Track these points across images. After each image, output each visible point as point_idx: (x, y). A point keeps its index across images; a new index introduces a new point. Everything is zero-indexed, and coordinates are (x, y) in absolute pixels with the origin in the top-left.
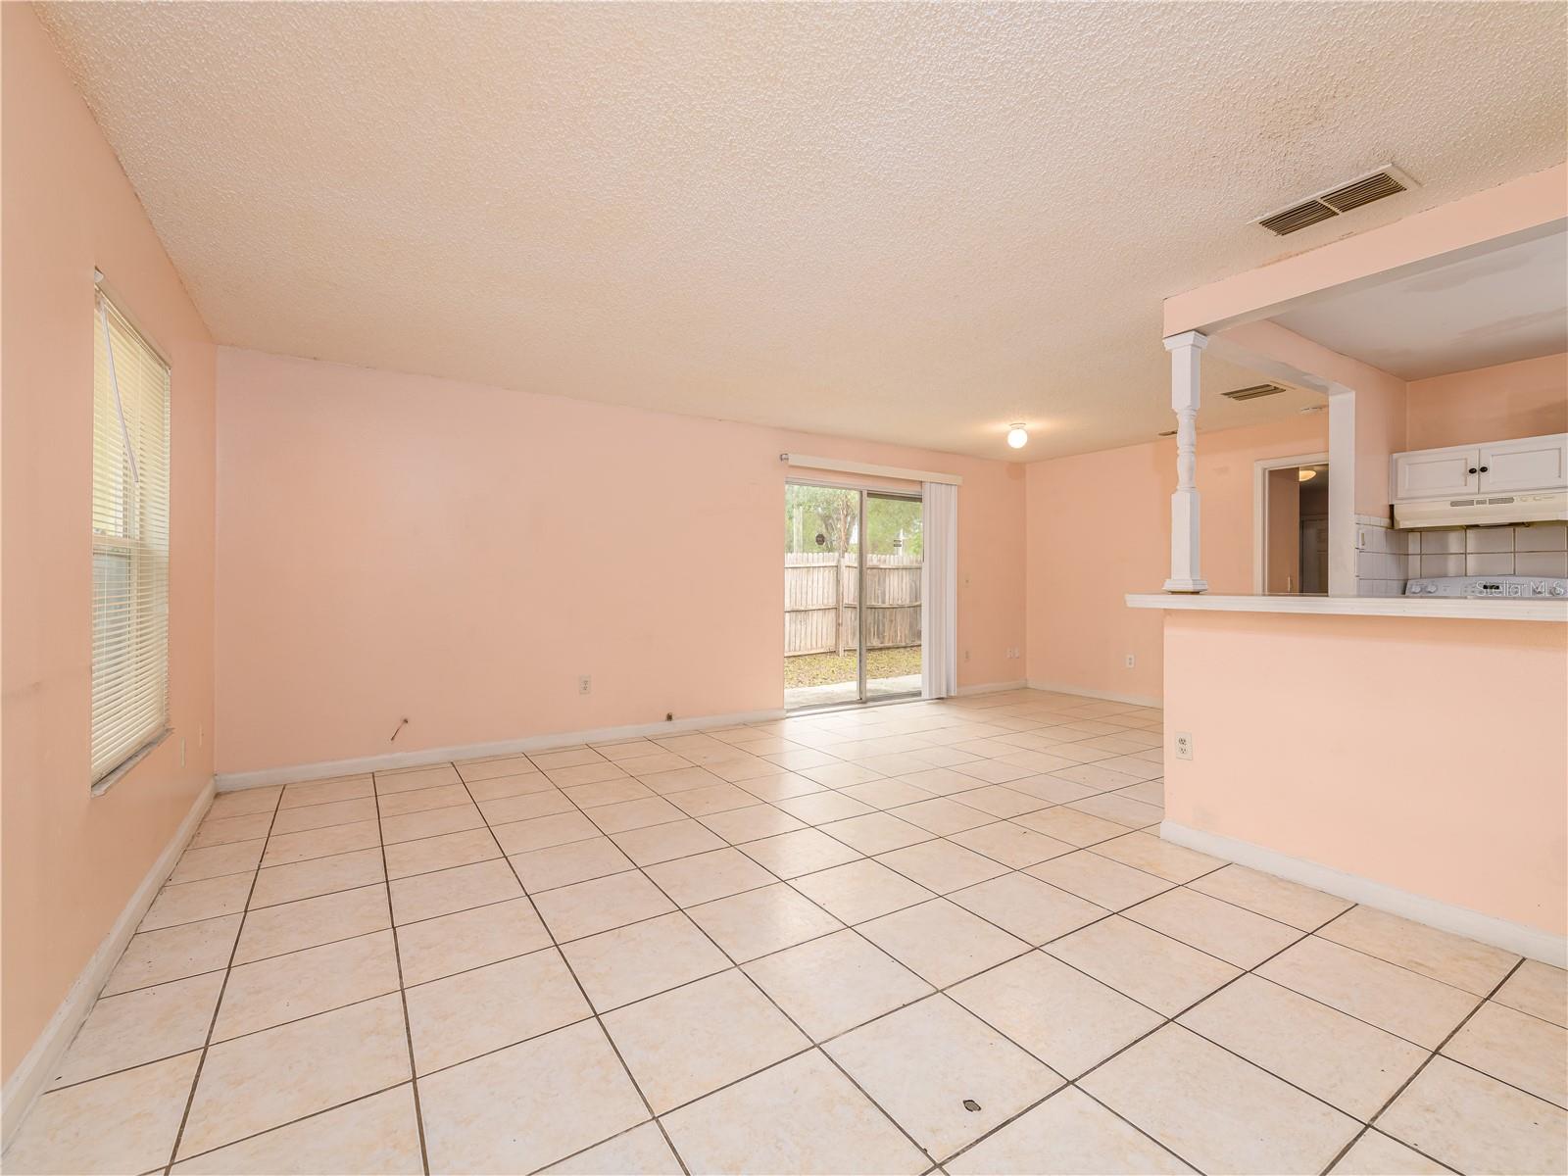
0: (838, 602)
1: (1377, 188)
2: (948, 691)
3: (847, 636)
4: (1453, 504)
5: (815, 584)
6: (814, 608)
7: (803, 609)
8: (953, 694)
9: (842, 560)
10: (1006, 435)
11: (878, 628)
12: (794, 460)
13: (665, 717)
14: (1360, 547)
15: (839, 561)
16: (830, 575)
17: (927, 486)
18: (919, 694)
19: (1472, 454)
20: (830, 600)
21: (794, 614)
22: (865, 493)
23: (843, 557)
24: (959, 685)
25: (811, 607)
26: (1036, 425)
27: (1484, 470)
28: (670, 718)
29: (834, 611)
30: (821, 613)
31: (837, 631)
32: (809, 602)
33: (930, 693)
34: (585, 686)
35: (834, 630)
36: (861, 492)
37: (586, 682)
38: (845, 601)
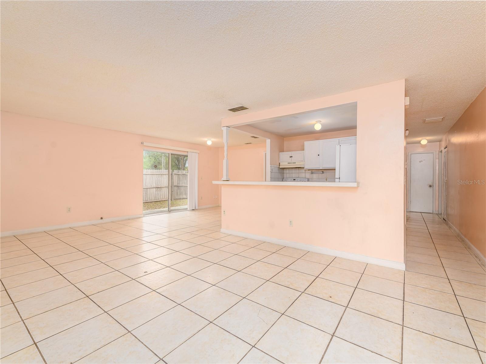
1: (242, 108)
2: (195, 208)
3: (175, 195)
4: (288, 163)
5: (164, 179)
6: (164, 186)
7: (160, 187)
8: (197, 208)
9: (173, 172)
10: (206, 141)
11: (185, 192)
12: (145, 144)
13: (100, 218)
14: (271, 171)
17: (189, 153)
18: (187, 209)
19: (290, 154)
21: (157, 189)
22: (170, 154)
23: (174, 171)
24: (198, 206)
25: (162, 186)
26: (213, 140)
27: (292, 157)
28: (102, 218)
32: (162, 184)
33: (190, 209)
34: (69, 210)
35: (171, 193)
36: (169, 154)
37: (69, 209)
38: (174, 185)
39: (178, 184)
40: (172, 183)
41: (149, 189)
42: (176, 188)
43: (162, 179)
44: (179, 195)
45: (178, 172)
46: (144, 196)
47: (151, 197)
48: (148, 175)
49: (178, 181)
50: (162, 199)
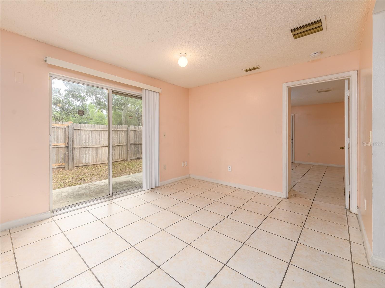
0: (127, 142)
3: (131, 154)
5: (119, 136)
6: (118, 145)
15: (128, 128)
16: (124, 133)
17: (144, 91)
20: (125, 142)
22: (111, 91)
25: (117, 145)
29: (126, 146)
30: (121, 147)
31: (127, 153)
32: (116, 142)
35: (126, 152)
38: (131, 142)
39: (135, 141)
40: (128, 140)
41: (100, 148)
42: (132, 146)
43: (116, 136)
44: (136, 154)
45: (135, 128)
46: (95, 157)
47: (103, 158)
48: (99, 131)
49: (134, 138)
50: (116, 160)
